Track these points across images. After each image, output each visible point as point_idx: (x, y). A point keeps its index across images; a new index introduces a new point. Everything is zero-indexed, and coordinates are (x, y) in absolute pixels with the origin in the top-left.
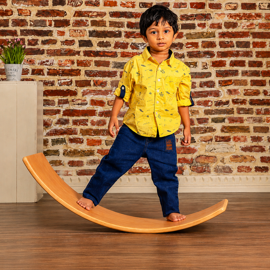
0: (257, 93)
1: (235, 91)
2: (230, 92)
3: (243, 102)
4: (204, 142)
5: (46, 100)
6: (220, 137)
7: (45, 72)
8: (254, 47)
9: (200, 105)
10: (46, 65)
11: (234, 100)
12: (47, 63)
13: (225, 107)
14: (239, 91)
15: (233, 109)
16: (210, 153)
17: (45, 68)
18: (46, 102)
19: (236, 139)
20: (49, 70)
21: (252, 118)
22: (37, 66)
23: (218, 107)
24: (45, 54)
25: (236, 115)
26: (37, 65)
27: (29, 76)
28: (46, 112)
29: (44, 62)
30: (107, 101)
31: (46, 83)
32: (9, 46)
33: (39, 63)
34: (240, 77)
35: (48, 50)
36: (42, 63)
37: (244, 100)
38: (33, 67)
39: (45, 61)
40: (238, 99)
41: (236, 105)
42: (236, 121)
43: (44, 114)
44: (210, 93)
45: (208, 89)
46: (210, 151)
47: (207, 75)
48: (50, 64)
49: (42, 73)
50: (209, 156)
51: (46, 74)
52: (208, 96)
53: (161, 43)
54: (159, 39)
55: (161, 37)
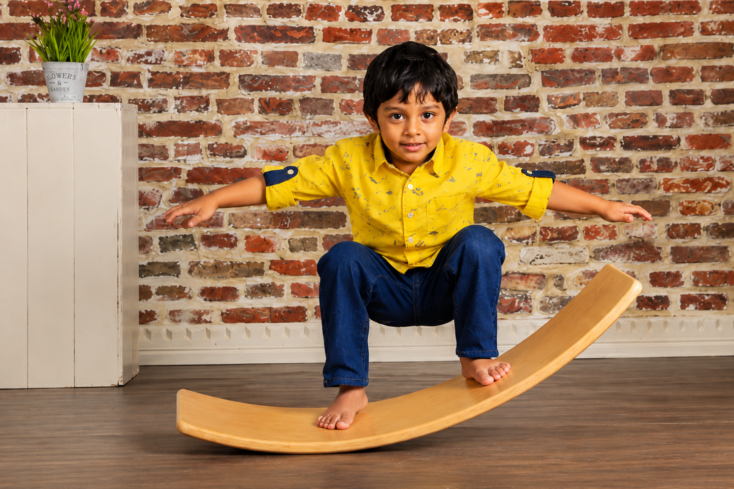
0: (638, 121)
1: (588, 119)
2: (576, 120)
3: (608, 143)
4: (514, 241)
5: (145, 146)
6: (552, 230)
7: (145, 77)
8: (633, 14)
9: (507, 153)
10: (146, 62)
11: (586, 139)
12: (150, 59)
13: (563, 157)
14: (598, 117)
15: (582, 161)
16: (530, 266)
17: (145, 71)
18: (147, 152)
19: (591, 234)
20: (153, 74)
21: (627, 180)
22: (124, 66)
23: (547, 157)
24: (143, 38)
25: (590, 175)
26: (123, 62)
27: (106, 89)
28: (145, 174)
29: (140, 56)
30: (291, 146)
31: (144, 106)
32: (55, 18)
33: (128, 60)
34: (597, 86)
35: (149, 28)
36: (136, 59)
37: (610, 138)
38: (115, 68)
39: (142, 52)
40: (594, 138)
41: (591, 152)
42: (592, 190)
43: (141, 179)
44: (529, 125)
45: (524, 115)
46: (531, 263)
47: (522, 81)
48: (157, 60)
49: (135, 82)
50: (529, 275)
51: (145, 84)
52: (525, 132)
53: (413, 145)
54: (409, 136)
55: (413, 130)
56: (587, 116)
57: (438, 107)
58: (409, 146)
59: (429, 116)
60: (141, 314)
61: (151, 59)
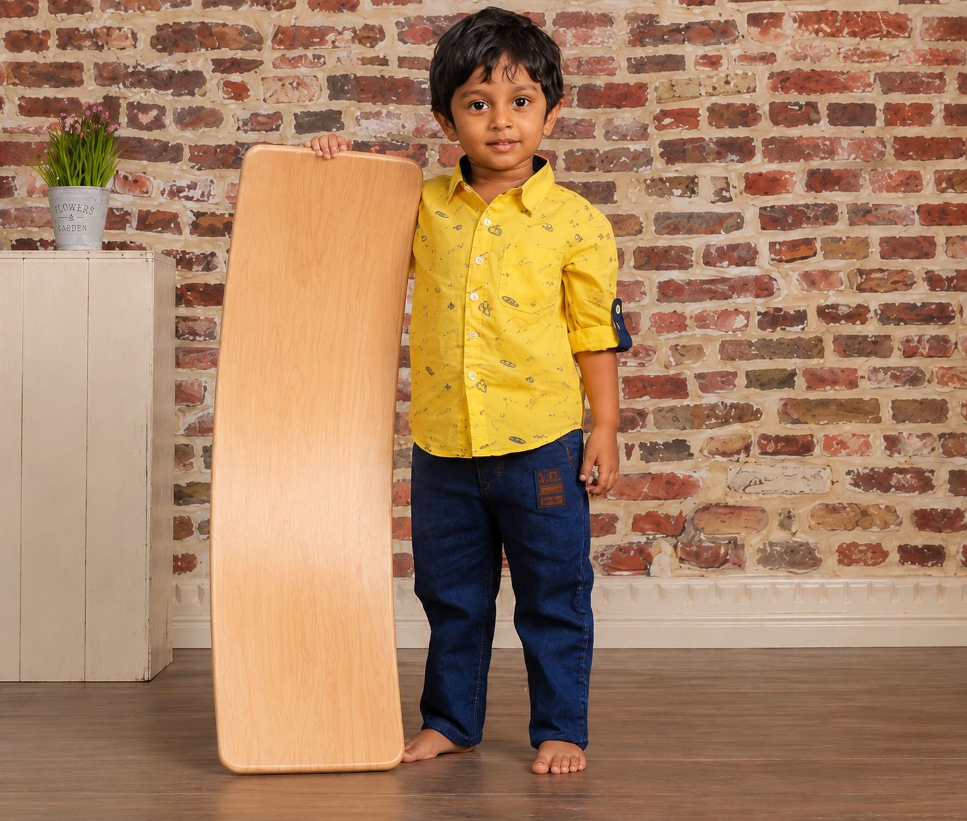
0: (903, 281)
1: (828, 278)
2: (810, 280)
3: (858, 315)
4: (718, 458)
5: (186, 319)
6: (776, 439)
7: (186, 219)
8: (889, 123)
9: (707, 327)
10: (189, 198)
11: (824, 307)
12: (192, 194)
14: (842, 275)
15: (820, 339)
16: (743, 496)
17: (185, 210)
18: (187, 326)
19: (835, 445)
20: (198, 215)
21: (886, 370)
22: (157, 202)
23: (769, 331)
24: (184, 164)
25: (831, 360)
26: (155, 195)
27: (130, 233)
28: (183, 357)
29: (180, 190)
31: (184, 261)
33: (163, 193)
34: (841, 228)
35: (193, 148)
36: (175, 193)
37: (859, 306)
38: (144, 205)
39: (182, 183)
40: (837, 306)
41: (832, 326)
42: (834, 383)
43: (178, 365)
44: (740, 286)
45: (734, 272)
46: (744, 490)
47: (730, 222)
48: (203, 195)
49: (172, 225)
50: (741, 508)
51: (186, 230)
52: (735, 296)
53: (503, 142)
54: (496, 129)
55: (502, 122)
56: (826, 274)
57: (535, 88)
58: (498, 144)
59: (524, 103)
60: (175, 558)
61: (196, 194)
